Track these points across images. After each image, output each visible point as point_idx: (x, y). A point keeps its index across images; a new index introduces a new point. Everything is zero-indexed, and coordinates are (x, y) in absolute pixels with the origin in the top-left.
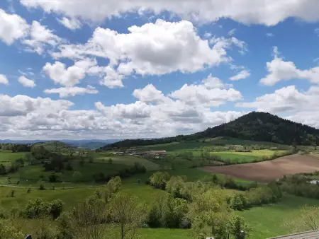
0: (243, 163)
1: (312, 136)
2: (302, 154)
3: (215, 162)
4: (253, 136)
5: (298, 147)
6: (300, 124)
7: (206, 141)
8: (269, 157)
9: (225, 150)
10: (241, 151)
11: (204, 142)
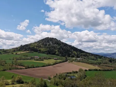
0: (36, 67)
1: (76, 52)
2: (69, 62)
3: (19, 67)
4: (46, 51)
5: (68, 58)
6: (71, 46)
7: (18, 53)
8: (52, 64)
9: (28, 59)
10: (37, 60)
11: (16, 54)
